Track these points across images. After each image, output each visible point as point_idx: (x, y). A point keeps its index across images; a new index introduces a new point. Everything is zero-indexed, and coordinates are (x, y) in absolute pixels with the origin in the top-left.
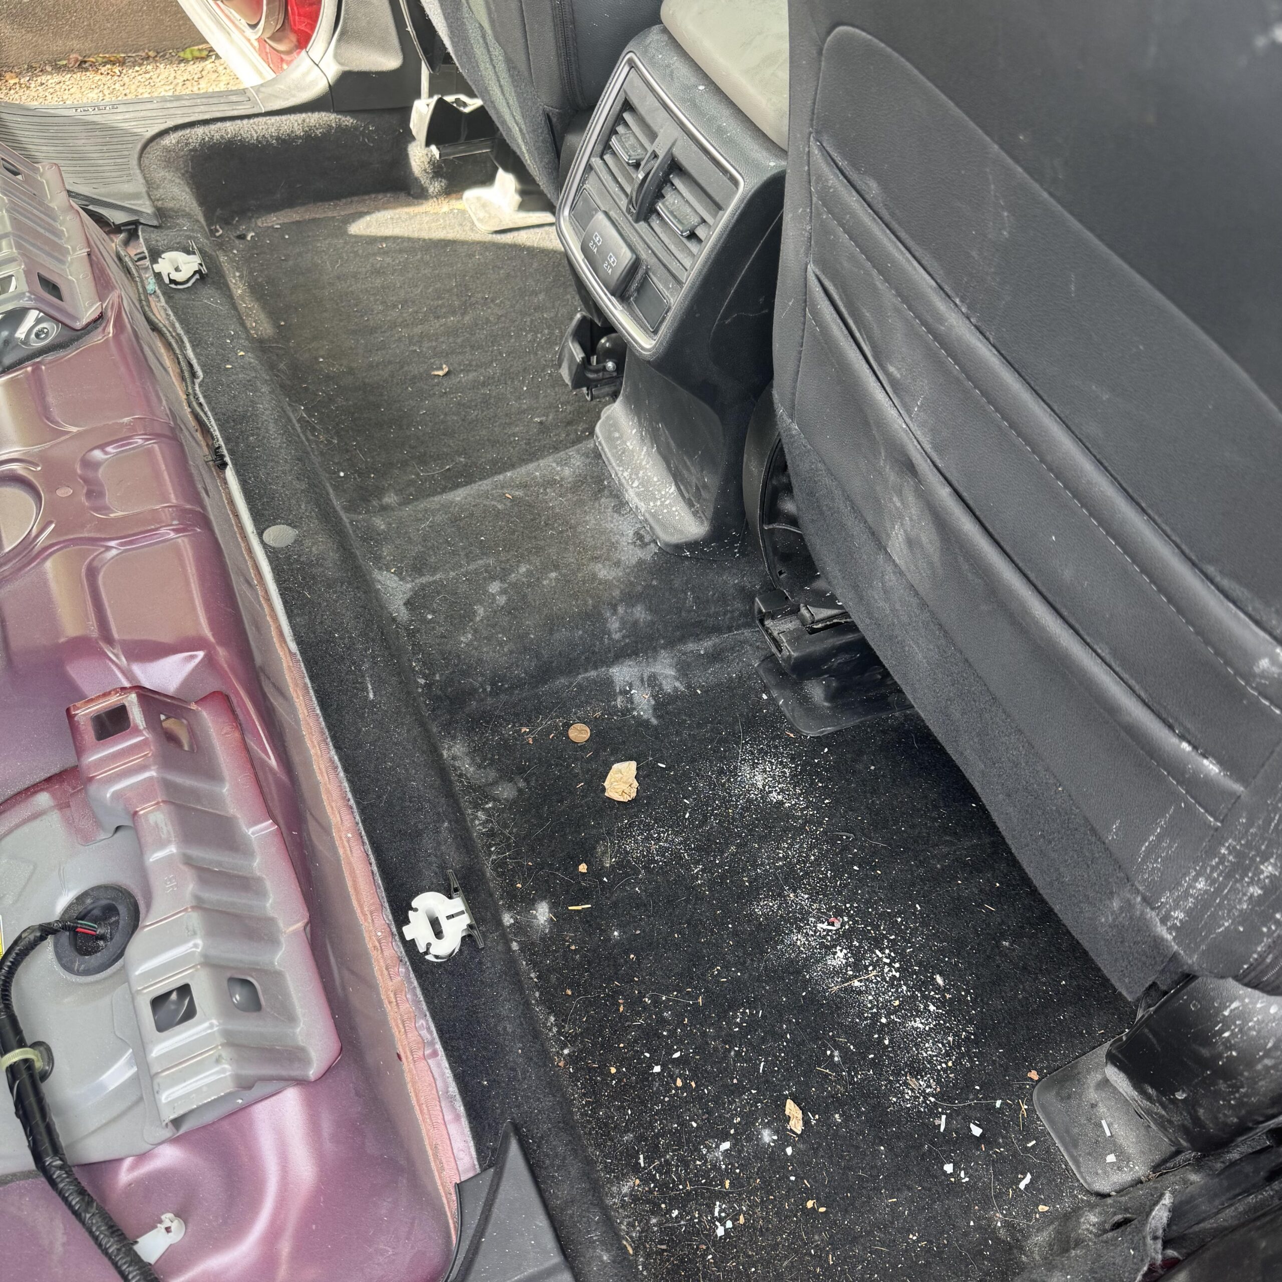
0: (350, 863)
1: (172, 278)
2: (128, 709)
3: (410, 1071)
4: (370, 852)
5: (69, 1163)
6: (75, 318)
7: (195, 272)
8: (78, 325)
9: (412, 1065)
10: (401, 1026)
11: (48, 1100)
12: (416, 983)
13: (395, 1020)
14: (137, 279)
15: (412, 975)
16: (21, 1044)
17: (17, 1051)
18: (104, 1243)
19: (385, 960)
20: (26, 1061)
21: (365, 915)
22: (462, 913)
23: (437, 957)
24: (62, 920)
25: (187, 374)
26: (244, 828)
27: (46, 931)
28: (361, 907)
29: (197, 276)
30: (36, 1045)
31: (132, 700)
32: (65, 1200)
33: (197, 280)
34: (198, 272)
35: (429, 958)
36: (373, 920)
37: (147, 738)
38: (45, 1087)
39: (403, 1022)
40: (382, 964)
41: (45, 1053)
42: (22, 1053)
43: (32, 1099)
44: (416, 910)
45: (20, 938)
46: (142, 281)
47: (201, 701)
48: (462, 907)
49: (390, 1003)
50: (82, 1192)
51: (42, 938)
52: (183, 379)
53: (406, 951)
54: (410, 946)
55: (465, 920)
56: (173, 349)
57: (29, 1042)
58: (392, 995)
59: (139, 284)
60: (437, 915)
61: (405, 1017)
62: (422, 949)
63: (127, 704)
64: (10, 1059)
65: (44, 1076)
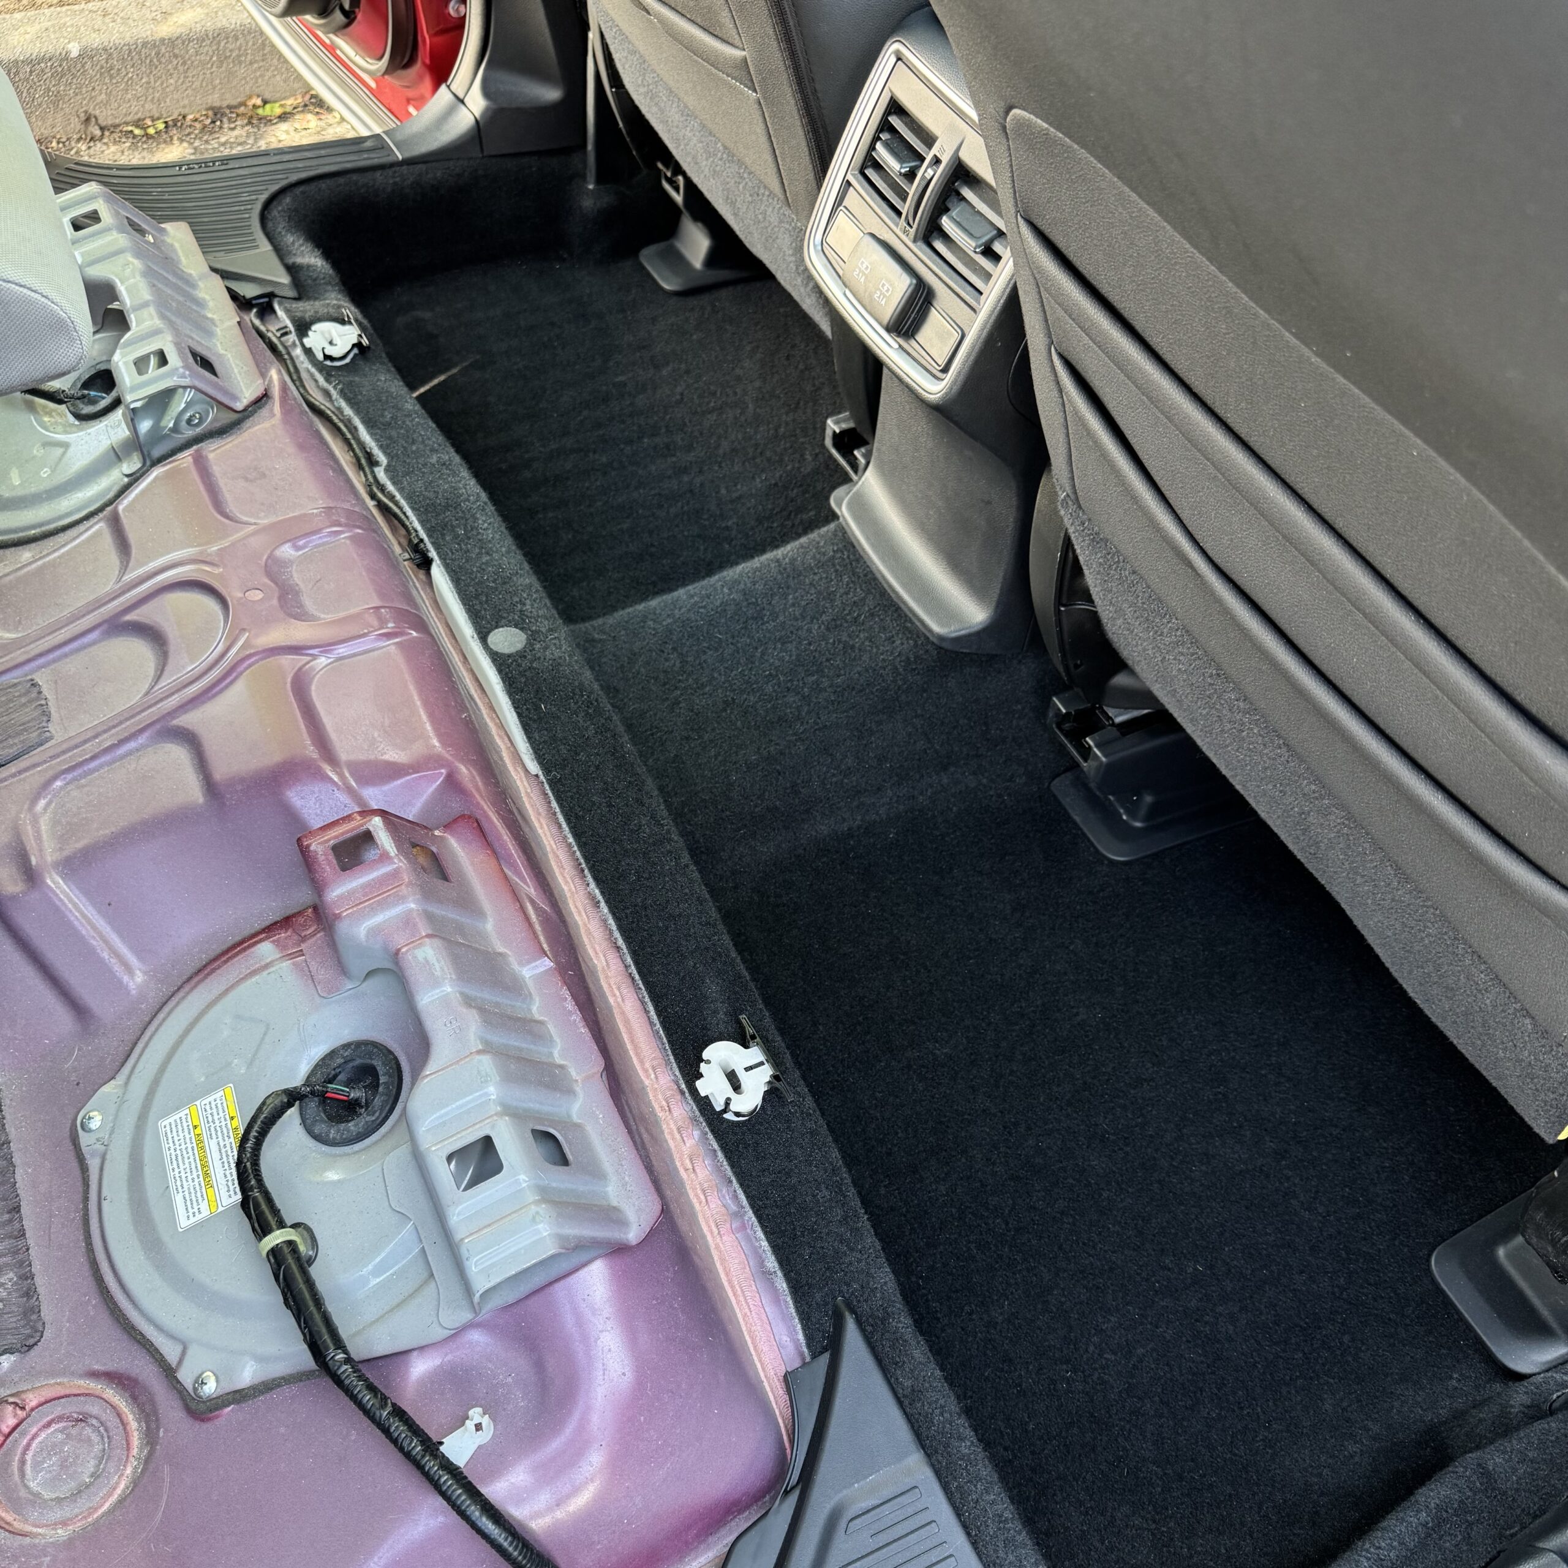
0: (623, 1013)
1: (327, 352)
2: (374, 834)
3: (717, 1247)
4: (647, 999)
5: (353, 1355)
6: (235, 398)
7: (354, 346)
8: (239, 406)
9: (718, 1240)
10: (702, 1197)
11: (321, 1286)
12: (716, 1146)
13: (694, 1189)
14: (286, 357)
15: (710, 1136)
16: (281, 1225)
17: (278, 1232)
18: (405, 1444)
19: (675, 1122)
20: (290, 1243)
21: (646, 1071)
22: (761, 1064)
23: (737, 1114)
24: (308, 1082)
25: (363, 461)
26: (515, 966)
27: (292, 1097)
28: (642, 1062)
29: (356, 351)
30: (295, 1226)
31: (376, 824)
32: (353, 1398)
33: (355, 355)
34: (358, 345)
35: (729, 1116)
36: (656, 1078)
37: (398, 868)
38: (314, 1271)
39: (704, 1191)
40: (672, 1126)
41: (305, 1233)
42: (282, 1235)
43: (302, 1286)
44: (708, 1062)
45: (264, 1103)
46: (292, 359)
47: (447, 827)
48: (761, 1057)
49: (686, 1170)
50: (372, 1388)
51: (290, 1105)
52: (360, 467)
53: (700, 1111)
54: (704, 1104)
55: (766, 1073)
56: (343, 434)
57: (289, 1223)
58: (688, 1162)
59: (288, 362)
60: (733, 1067)
61: (706, 1185)
62: (719, 1107)
63: (371, 829)
64: (271, 1241)
65: (310, 1261)
